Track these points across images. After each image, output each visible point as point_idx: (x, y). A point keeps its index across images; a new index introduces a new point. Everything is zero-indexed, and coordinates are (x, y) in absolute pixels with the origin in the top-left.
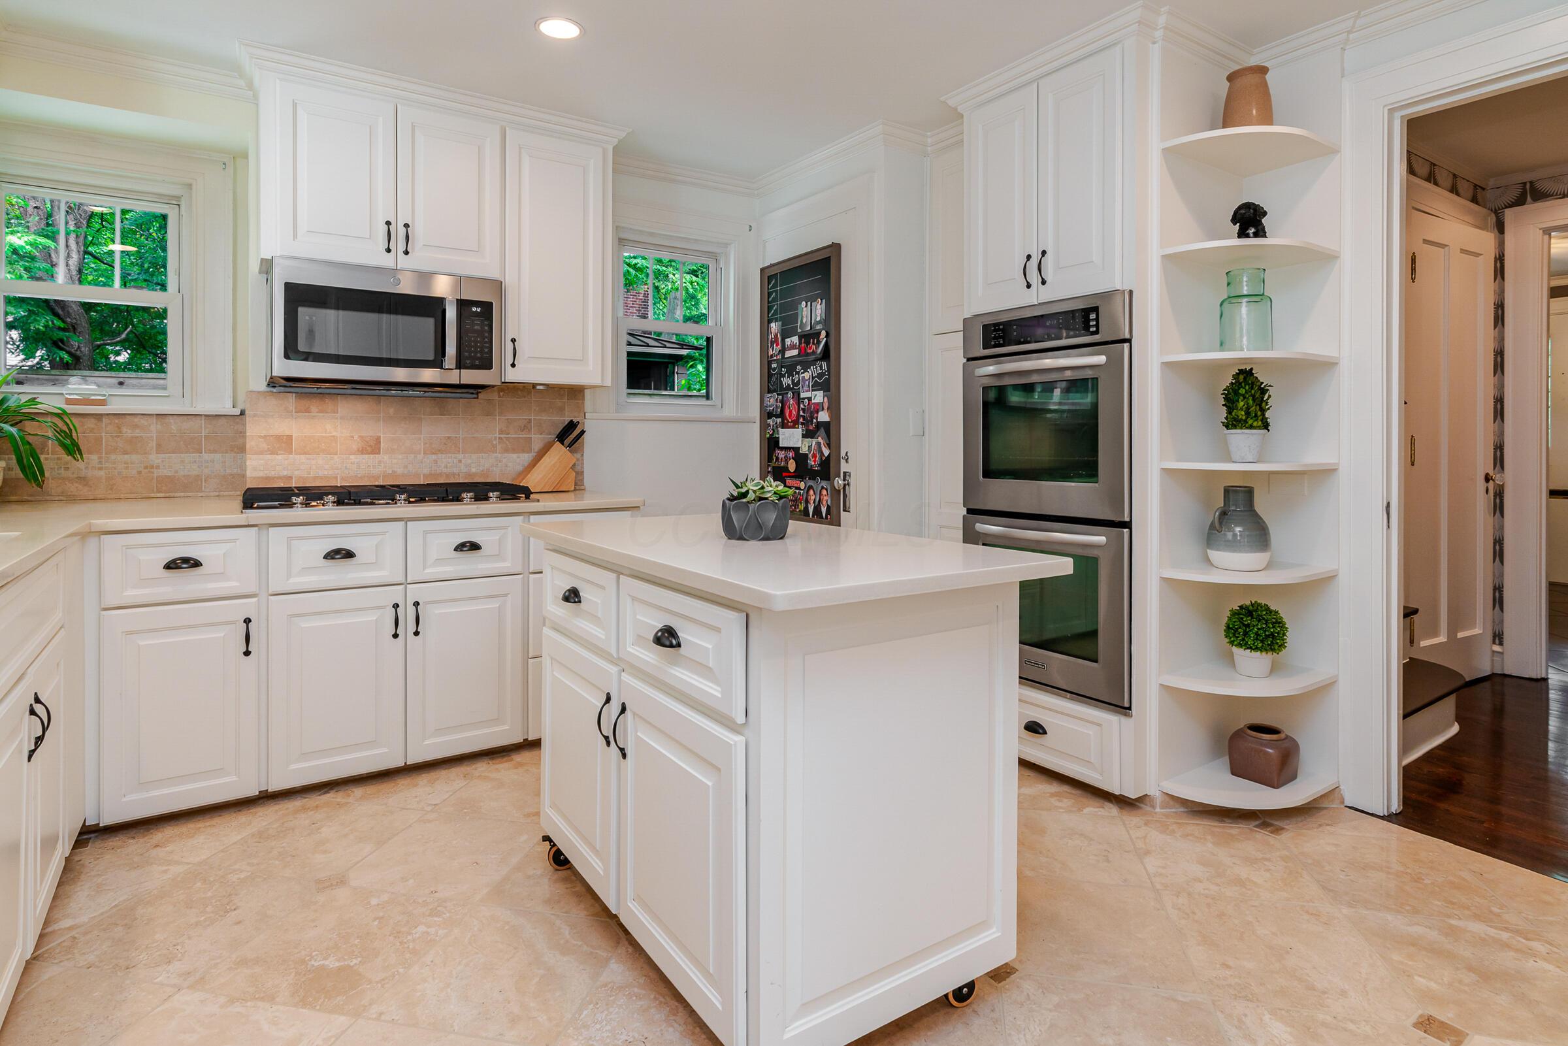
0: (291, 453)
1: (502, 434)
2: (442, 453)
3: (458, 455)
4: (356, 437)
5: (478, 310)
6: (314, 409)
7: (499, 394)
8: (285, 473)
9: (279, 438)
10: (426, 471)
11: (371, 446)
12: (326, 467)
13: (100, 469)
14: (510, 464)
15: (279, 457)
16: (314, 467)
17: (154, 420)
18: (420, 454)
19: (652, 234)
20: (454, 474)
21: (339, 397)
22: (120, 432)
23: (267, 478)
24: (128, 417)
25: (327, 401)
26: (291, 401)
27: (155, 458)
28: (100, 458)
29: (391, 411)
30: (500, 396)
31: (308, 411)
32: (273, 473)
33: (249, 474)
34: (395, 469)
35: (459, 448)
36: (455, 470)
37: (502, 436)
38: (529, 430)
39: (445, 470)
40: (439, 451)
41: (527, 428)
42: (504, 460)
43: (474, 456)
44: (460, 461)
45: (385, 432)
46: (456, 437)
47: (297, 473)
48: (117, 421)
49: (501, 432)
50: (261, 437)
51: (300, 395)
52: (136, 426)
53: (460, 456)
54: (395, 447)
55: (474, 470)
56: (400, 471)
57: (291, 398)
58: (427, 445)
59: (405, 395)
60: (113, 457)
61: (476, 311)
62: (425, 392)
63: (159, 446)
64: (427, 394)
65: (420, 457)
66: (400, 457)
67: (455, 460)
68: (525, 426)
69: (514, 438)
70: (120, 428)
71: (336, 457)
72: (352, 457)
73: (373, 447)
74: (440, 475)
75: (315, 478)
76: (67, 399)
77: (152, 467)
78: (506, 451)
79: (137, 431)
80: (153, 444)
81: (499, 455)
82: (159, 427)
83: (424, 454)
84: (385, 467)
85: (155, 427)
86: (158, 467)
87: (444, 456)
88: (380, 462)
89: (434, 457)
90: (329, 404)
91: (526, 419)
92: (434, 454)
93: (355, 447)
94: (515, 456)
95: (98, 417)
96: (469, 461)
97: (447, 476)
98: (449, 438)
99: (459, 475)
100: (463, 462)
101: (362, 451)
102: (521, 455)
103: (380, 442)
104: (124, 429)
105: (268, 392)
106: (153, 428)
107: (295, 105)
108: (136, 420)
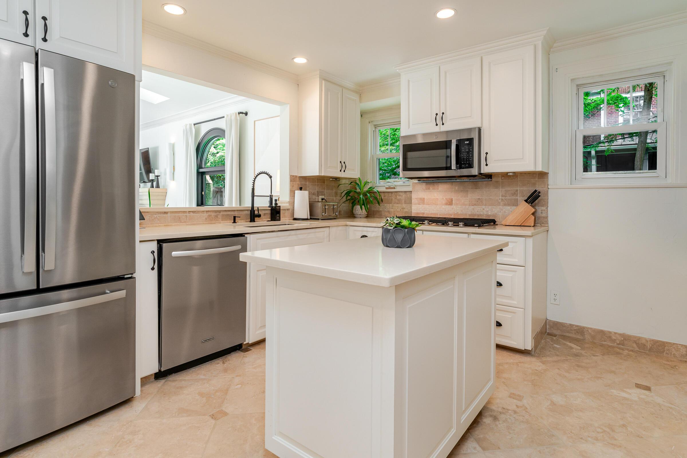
0: (424, 204)
1: (503, 197)
2: (476, 206)
3: (483, 206)
4: (444, 198)
5: (468, 143)
6: (431, 188)
7: (502, 178)
8: (422, 212)
9: (421, 199)
10: (470, 213)
11: (449, 202)
12: (435, 210)
13: (392, 208)
14: (506, 211)
15: (421, 206)
16: (431, 210)
17: (403, 193)
18: (467, 205)
19: (601, 76)
20: (481, 215)
21: (439, 183)
22: (396, 197)
23: (417, 213)
24: (398, 192)
25: (435, 185)
26: (424, 186)
27: (404, 206)
28: (392, 205)
29: (457, 188)
30: (502, 179)
31: (429, 189)
32: (419, 211)
33: (413, 211)
34: (458, 212)
35: (483, 203)
36: (482, 213)
37: (503, 198)
38: (516, 195)
39: (477, 213)
40: (475, 204)
41: (516, 194)
42: (504, 210)
43: (490, 207)
44: (484, 209)
45: (455, 197)
46: (482, 199)
47: (426, 212)
48: (395, 194)
49: (502, 196)
50: (416, 198)
51: (427, 183)
52: (400, 195)
53: (484, 207)
54: (458, 203)
55: (490, 213)
56: (460, 212)
57: (424, 184)
58: (470, 202)
59: (462, 181)
60: (395, 205)
61: (467, 143)
62: (470, 179)
63: (405, 201)
64: (471, 180)
65: (467, 207)
66: (460, 207)
67: (481, 209)
68: (514, 193)
69: (509, 199)
70: (396, 196)
71: (438, 206)
72: (443, 206)
73: (450, 203)
74: (475, 215)
75: (431, 214)
76: (386, 187)
77: (403, 208)
78: (505, 205)
79: (400, 197)
80: (403, 201)
81: (502, 207)
82: (405, 195)
83: (469, 206)
84: (454, 211)
85: (404, 196)
86: (405, 209)
87: (477, 206)
88: (452, 209)
89: (473, 207)
90: (436, 186)
91: (515, 190)
92: (472, 206)
93: (444, 202)
94: (509, 207)
95: (392, 192)
96: (488, 209)
97: (478, 215)
98: (479, 199)
99: (483, 215)
100: (485, 209)
101: (446, 204)
102: (512, 207)
103: (452, 200)
104: (397, 196)
105: (418, 183)
106: (403, 196)
107: (409, 81)
108: (400, 193)
